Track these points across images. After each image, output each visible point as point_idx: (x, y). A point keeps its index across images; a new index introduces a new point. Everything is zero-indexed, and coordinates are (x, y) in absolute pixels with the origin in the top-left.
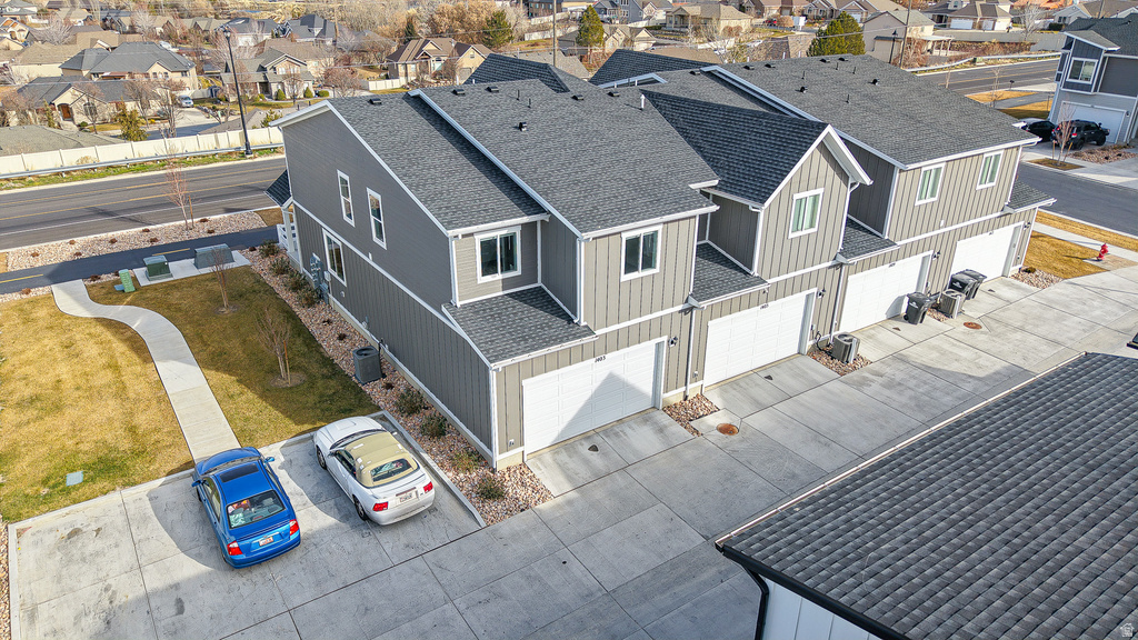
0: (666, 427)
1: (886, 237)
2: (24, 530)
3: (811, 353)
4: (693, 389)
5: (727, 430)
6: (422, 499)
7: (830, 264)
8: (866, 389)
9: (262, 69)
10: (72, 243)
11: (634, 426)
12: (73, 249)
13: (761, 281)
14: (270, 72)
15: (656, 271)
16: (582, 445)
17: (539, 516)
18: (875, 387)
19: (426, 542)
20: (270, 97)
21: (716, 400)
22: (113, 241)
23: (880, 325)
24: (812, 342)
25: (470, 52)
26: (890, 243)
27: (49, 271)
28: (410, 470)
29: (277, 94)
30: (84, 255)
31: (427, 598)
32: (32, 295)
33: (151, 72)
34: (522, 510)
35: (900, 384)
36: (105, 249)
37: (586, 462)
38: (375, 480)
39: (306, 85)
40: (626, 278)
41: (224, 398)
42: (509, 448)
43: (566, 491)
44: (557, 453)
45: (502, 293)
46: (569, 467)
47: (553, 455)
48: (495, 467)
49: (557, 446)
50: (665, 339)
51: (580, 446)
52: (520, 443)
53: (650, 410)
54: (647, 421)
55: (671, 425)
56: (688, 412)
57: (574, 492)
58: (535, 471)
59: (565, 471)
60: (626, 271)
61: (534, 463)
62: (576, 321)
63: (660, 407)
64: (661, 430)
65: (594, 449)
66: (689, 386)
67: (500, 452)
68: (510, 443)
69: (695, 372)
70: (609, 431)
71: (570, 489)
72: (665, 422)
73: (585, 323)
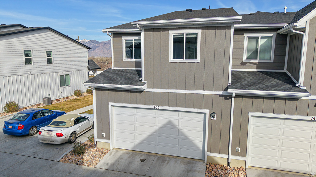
4: (235, 160)
6: (53, 138)
11: (179, 162)
13: (304, 91)
15: (197, 61)
17: (75, 169)
40: (172, 60)
42: (102, 137)
43: (102, 168)
44: (127, 153)
45: (135, 69)
46: (121, 161)
47: (124, 153)
48: (95, 144)
49: (131, 151)
50: (207, 112)
51: (139, 156)
52: (108, 138)
53: (199, 161)
54: (189, 163)
55: (199, 172)
56: (220, 171)
57: (103, 170)
58: (108, 155)
59: (116, 161)
60: (174, 57)
61: (112, 152)
62: (140, 79)
63: (206, 161)
64: (189, 171)
65: (143, 160)
66: (231, 157)
67: (98, 137)
68: (103, 134)
69: (237, 148)
70: (162, 158)
71: (105, 168)
72: (198, 169)
73: (146, 82)
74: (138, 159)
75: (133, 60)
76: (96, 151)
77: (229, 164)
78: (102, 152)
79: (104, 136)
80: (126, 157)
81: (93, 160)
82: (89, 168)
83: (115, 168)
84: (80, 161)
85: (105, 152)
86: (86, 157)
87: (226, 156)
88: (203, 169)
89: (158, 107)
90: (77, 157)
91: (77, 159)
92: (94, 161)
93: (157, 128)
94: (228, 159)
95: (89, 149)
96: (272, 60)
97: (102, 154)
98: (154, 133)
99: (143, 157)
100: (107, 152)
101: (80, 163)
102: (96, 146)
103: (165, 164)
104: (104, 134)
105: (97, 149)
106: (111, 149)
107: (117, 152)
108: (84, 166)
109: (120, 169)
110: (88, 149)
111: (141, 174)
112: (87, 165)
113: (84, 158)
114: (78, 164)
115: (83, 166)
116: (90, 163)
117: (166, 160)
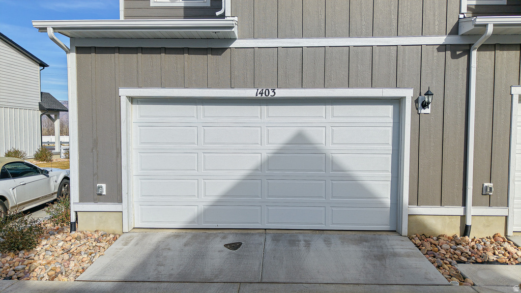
4: (480, 220)
16: (225, 238)
42: (96, 196)
43: (103, 279)
44: (177, 236)
46: (165, 254)
47: (169, 237)
48: (73, 219)
49: (189, 231)
50: (408, 94)
51: (218, 239)
52: (116, 195)
57: (110, 285)
58: (116, 245)
59: (150, 256)
61: (131, 239)
62: (219, 13)
63: (405, 231)
64: (380, 258)
65: (234, 246)
66: (472, 210)
67: (83, 199)
68: (99, 187)
69: (486, 184)
71: (115, 278)
74: (217, 245)
75: (179, 2)
76: (77, 238)
77: (466, 230)
78: (98, 240)
79: (104, 193)
80: (178, 244)
81: (69, 260)
82: (56, 283)
83: (151, 274)
84: (20, 267)
85: (108, 238)
86: (41, 257)
87: (459, 211)
88: (409, 249)
89: (271, 91)
90: (8, 258)
91: (7, 265)
92: (72, 264)
93: (265, 155)
94: (463, 218)
95: (52, 237)
97: (98, 244)
98: (256, 170)
99: (231, 239)
100: (115, 239)
101: (22, 274)
102: (73, 227)
103: (302, 248)
104: (104, 186)
105: (79, 233)
106: (125, 230)
107: (145, 236)
108: (33, 283)
109: (171, 275)
110: (46, 238)
111: (247, 280)
112: (47, 277)
113: (36, 258)
114: (11, 278)
115: (31, 281)
116: (58, 270)
117: (299, 241)
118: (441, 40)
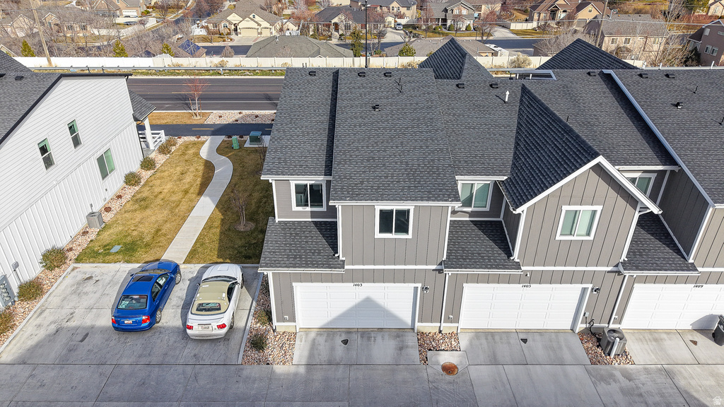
0: (407, 347)
1: (691, 261)
2: (77, 268)
3: (582, 333)
4: (447, 327)
5: (449, 369)
6: (214, 332)
7: (609, 269)
8: (602, 387)
9: (446, 10)
10: (240, 113)
11: (386, 337)
12: (238, 116)
13: (518, 266)
14: (449, 12)
15: (410, 236)
16: (340, 336)
17: (273, 372)
18: (614, 387)
19: (204, 357)
20: (446, 28)
21: (464, 342)
22: (257, 116)
23: (680, 333)
24: (584, 326)
25: (590, 7)
26: (693, 268)
27: (216, 128)
28: (219, 312)
29: (450, 26)
30: (239, 122)
31: (172, 393)
32: (200, 139)
33: (391, 6)
34: (268, 364)
35: (641, 395)
36: (249, 121)
37: (333, 349)
38: (197, 310)
39: (469, 22)
40: (378, 235)
41: (208, 226)
42: (284, 320)
44: (321, 335)
45: (310, 220)
46: (319, 348)
47: (317, 335)
48: (274, 328)
49: (325, 330)
50: (419, 285)
51: (338, 336)
52: (293, 320)
53: (408, 330)
54: (399, 337)
55: (412, 347)
56: (433, 343)
58: (298, 341)
60: (381, 231)
62: (336, 255)
63: (416, 331)
64: (401, 349)
65: (345, 342)
66: (443, 324)
68: (285, 318)
69: (450, 316)
70: (366, 334)
71: (304, 363)
72: (410, 344)
73: (344, 259)
74: (338, 340)
75: (308, 209)
76: (280, 338)
77: (440, 332)
78: (289, 339)
79: (287, 319)
80: (322, 340)
83: (315, 360)
85: (292, 337)
87: (439, 324)
88: (414, 341)
89: (360, 284)
90: (262, 354)
91: (264, 358)
94: (440, 327)
96: (487, 209)
99: (344, 338)
100: (295, 337)
102: (275, 330)
103: (372, 343)
104: (287, 316)
105: (278, 334)
106: (298, 331)
107: (307, 335)
109: (325, 360)
111: (352, 363)
112: (282, 364)
117: (371, 337)
118: (434, 267)
